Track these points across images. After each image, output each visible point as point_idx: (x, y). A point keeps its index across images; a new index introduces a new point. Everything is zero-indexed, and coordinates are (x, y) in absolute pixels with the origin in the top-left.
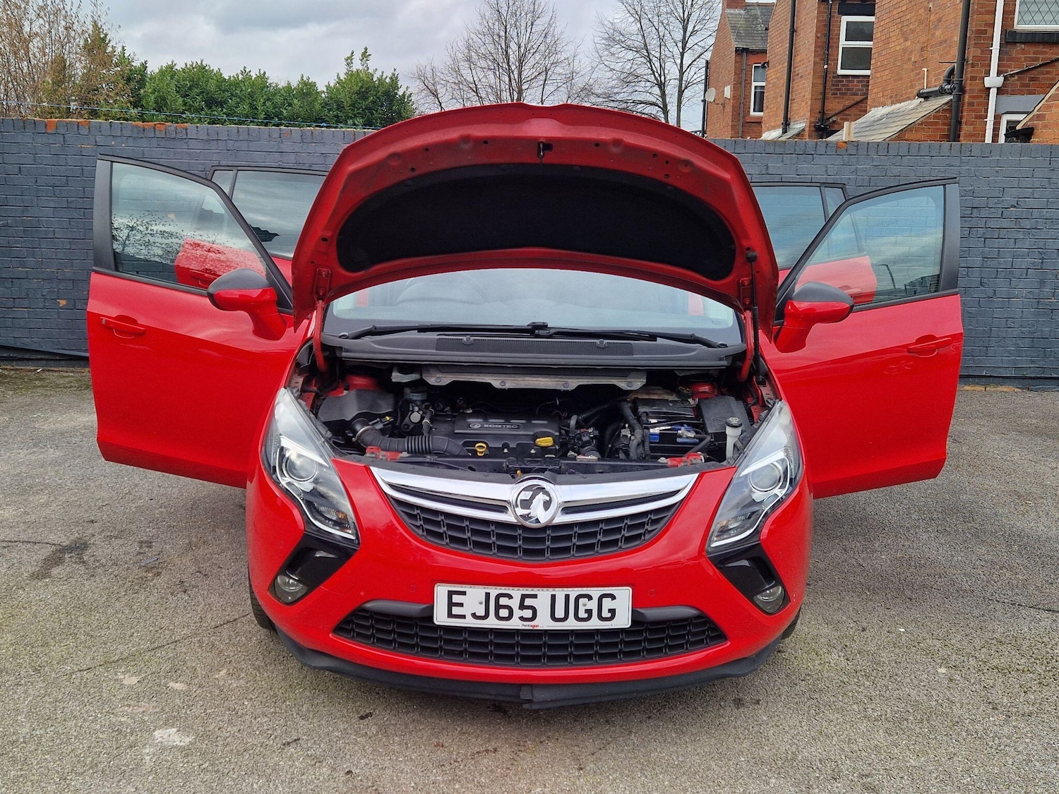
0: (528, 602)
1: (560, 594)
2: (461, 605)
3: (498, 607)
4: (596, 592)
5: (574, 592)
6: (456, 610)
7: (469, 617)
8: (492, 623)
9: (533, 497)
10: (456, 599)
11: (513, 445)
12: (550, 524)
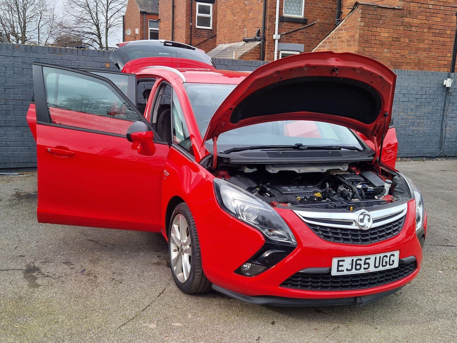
0: (367, 261)
1: (378, 256)
2: (342, 266)
3: (356, 264)
4: (388, 254)
5: (382, 255)
6: (340, 268)
7: (345, 271)
8: (354, 272)
9: (364, 217)
10: (341, 263)
11: (308, 197)
12: (371, 228)
